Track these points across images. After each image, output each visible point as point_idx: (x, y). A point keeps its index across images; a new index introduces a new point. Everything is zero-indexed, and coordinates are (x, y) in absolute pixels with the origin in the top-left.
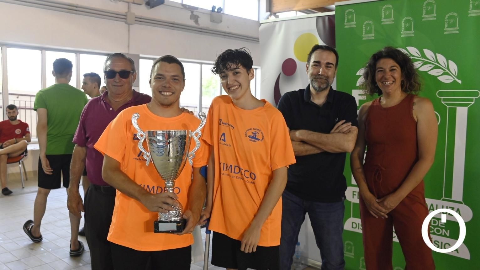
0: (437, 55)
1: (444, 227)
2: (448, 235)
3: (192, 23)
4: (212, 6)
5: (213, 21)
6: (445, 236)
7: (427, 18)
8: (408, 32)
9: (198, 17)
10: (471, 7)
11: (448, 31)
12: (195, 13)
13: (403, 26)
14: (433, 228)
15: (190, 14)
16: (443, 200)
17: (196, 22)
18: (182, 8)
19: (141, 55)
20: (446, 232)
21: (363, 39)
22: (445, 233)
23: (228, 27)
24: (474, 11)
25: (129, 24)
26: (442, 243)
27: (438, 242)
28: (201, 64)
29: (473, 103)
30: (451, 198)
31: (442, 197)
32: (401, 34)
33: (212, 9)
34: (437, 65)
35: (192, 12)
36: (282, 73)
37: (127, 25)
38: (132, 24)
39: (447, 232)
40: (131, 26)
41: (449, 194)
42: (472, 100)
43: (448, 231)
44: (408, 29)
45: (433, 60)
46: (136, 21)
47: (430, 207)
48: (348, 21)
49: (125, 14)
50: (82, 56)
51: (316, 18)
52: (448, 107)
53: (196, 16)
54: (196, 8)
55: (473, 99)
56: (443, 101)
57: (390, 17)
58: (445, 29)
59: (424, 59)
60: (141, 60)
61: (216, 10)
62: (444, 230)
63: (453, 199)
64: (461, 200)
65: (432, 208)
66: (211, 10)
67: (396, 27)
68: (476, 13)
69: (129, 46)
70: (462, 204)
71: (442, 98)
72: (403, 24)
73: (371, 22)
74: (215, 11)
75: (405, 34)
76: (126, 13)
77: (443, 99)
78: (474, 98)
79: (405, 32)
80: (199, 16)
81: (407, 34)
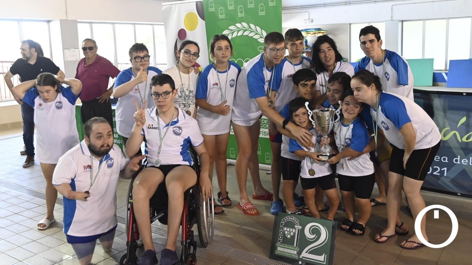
8: (242, 14)
21: (219, 18)
28: (135, 24)
48: (211, 8)
51: (195, 2)
67: (235, 11)
68: (272, 4)
72: (239, 9)
73: (223, 8)
79: (240, 14)
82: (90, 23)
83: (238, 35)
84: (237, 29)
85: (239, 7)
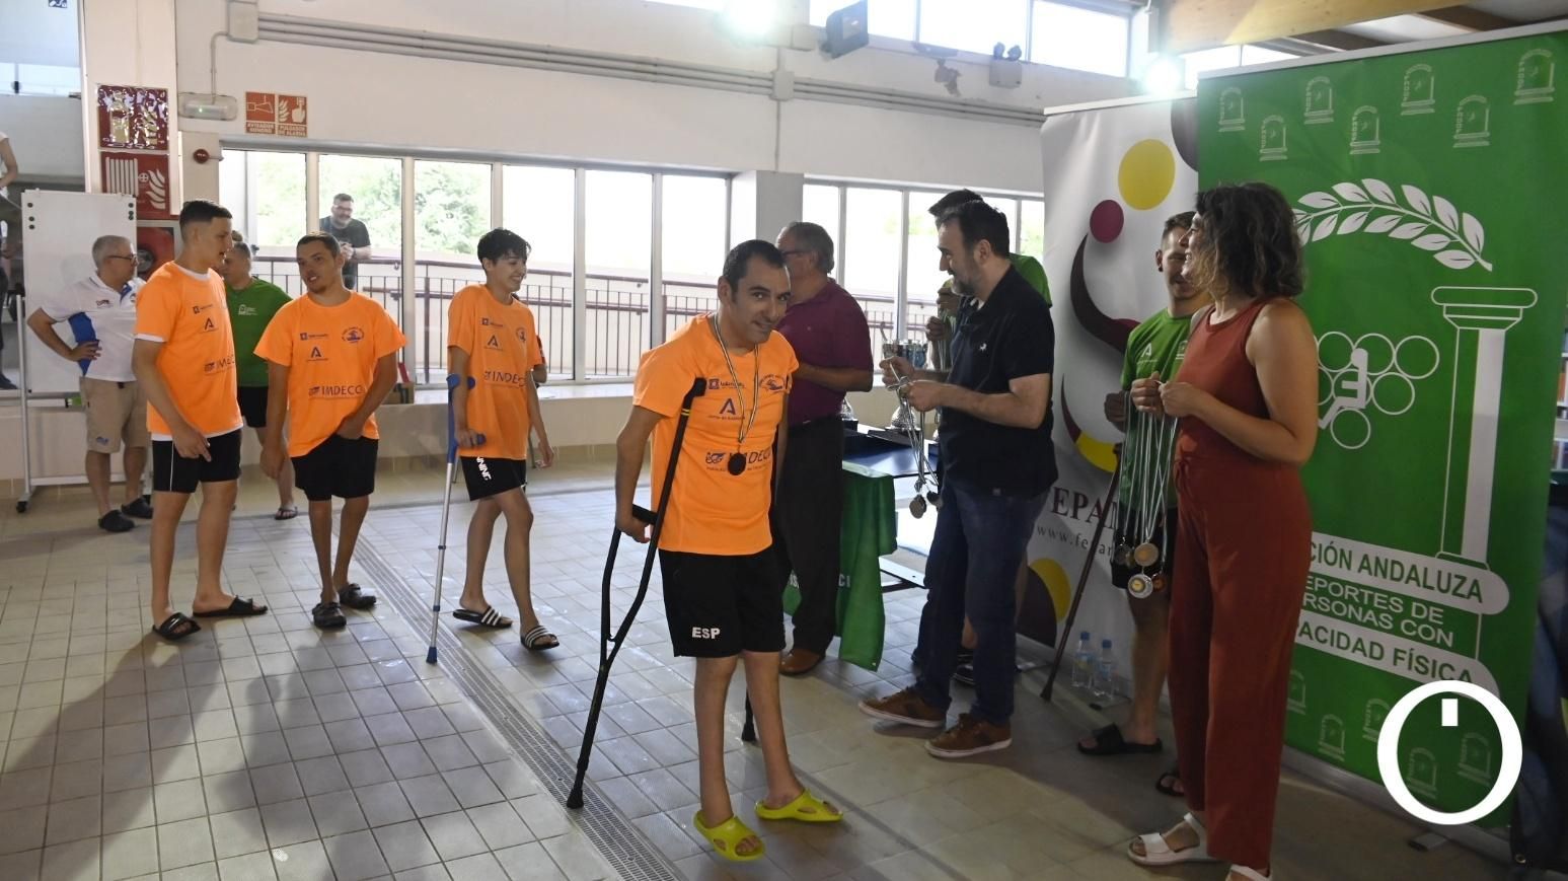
0: (1436, 199)
1: (1441, 623)
2: (1449, 643)
3: (941, 90)
4: (995, 44)
5: (995, 81)
6: (1443, 646)
7: (1412, 108)
9: (957, 74)
10: (1521, 82)
11: (1464, 140)
12: (948, 65)
13: (1354, 129)
14: (1414, 625)
15: (937, 66)
16: (1442, 557)
17: (952, 87)
18: (914, 54)
19: (806, 176)
20: (1444, 637)
22: (1442, 639)
23: (1038, 97)
24: (1528, 92)
25: (779, 101)
26: (1435, 662)
27: (1427, 661)
29: (1518, 320)
30: (1460, 553)
31: (1439, 550)
32: (1350, 149)
33: (995, 52)
34: (1434, 225)
35: (941, 63)
36: (1090, 235)
37: (775, 103)
38: (784, 100)
39: (1448, 637)
40: (782, 103)
41: (1455, 542)
42: (1515, 313)
43: (1451, 634)
44: (1366, 135)
45: (1425, 212)
46: (795, 90)
47: (1410, 572)
49: (771, 76)
50: (667, 179)
52: (1459, 328)
53: (951, 70)
54: (954, 52)
55: (1519, 310)
56: (1447, 313)
57: (1326, 108)
58: (1455, 137)
59: (1403, 210)
60: (807, 188)
61: (1005, 55)
62: (1440, 632)
63: (1464, 555)
64: (1482, 559)
65: (1413, 575)
66: (992, 53)
68: (1535, 96)
69: (777, 155)
70: (1486, 569)
71: (1445, 305)
72: (1355, 123)
73: (1280, 119)
74: (1001, 58)
75: (1358, 148)
76: (772, 73)
77: (1447, 307)
78: (1521, 308)
79: (1360, 144)
80: (961, 72)
81: (1362, 148)
82: (843, 185)
83: (1340, 232)
84: (1337, 206)
85: (1356, 114)
